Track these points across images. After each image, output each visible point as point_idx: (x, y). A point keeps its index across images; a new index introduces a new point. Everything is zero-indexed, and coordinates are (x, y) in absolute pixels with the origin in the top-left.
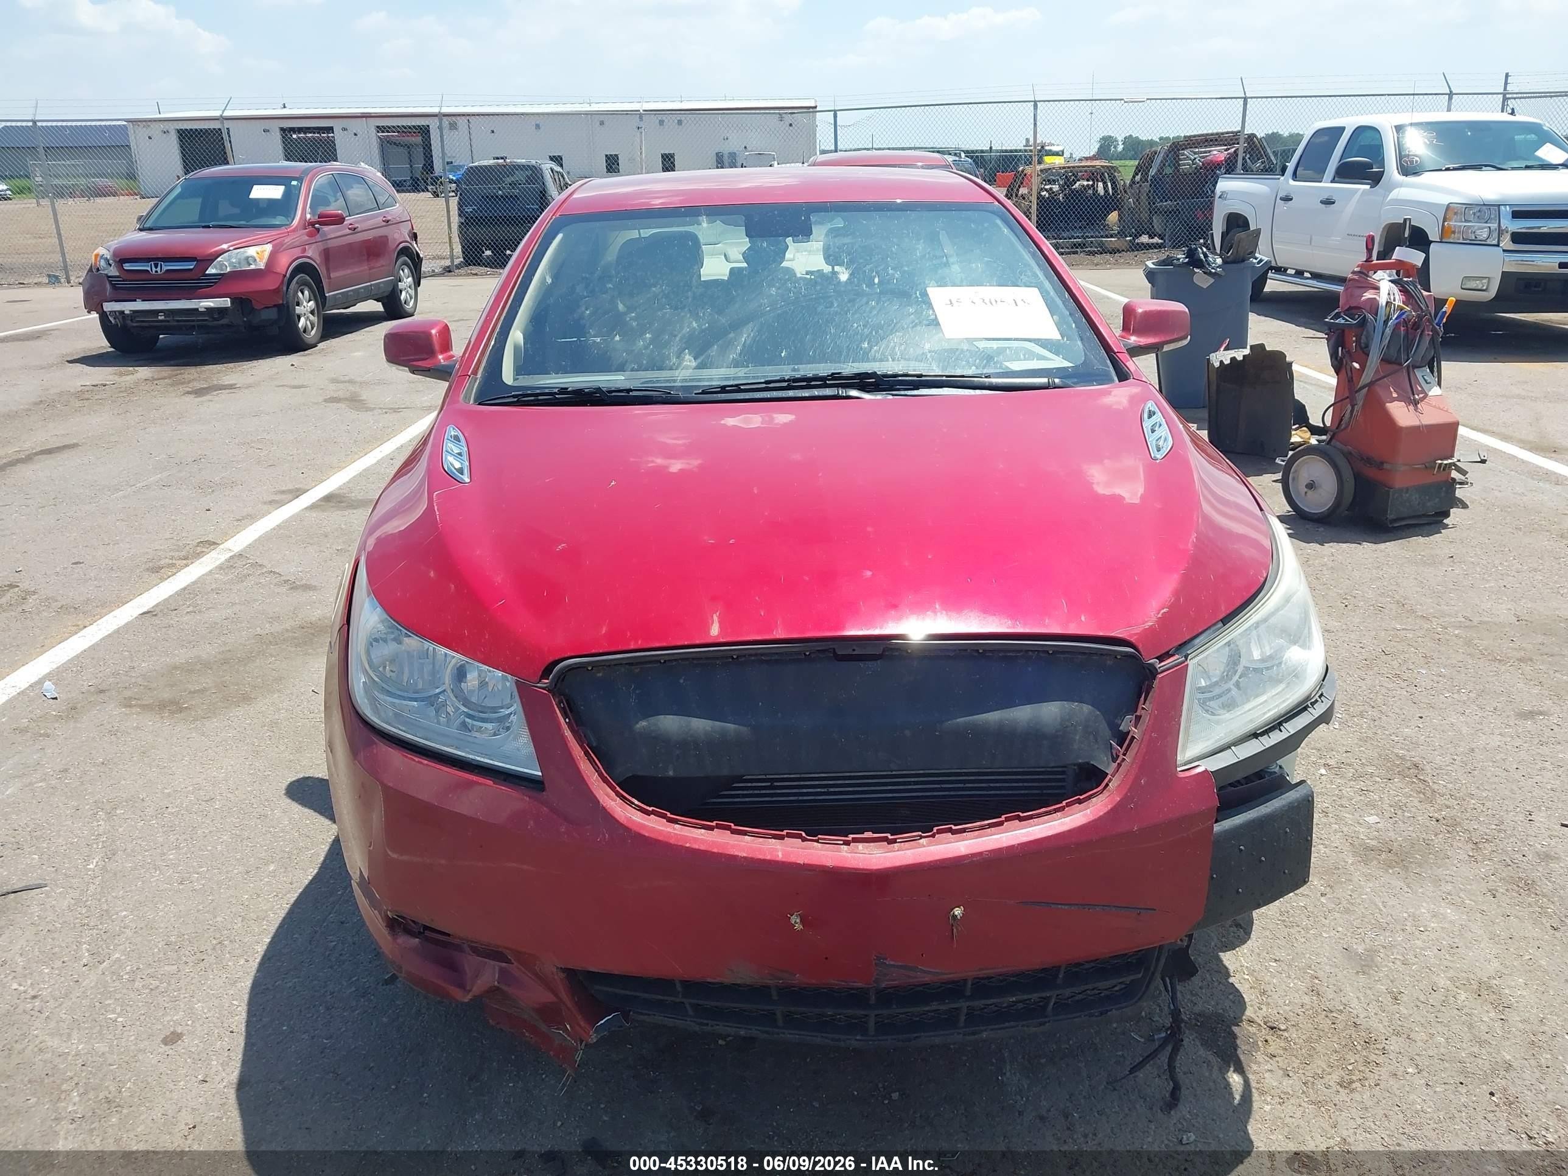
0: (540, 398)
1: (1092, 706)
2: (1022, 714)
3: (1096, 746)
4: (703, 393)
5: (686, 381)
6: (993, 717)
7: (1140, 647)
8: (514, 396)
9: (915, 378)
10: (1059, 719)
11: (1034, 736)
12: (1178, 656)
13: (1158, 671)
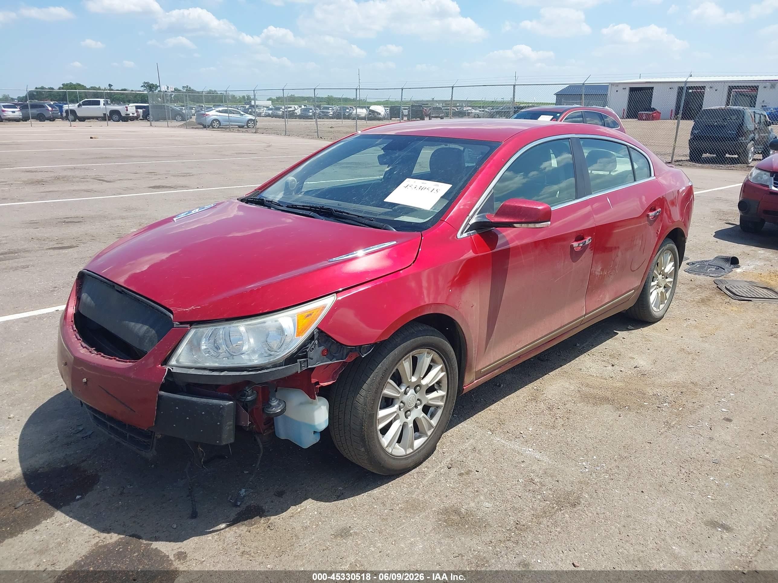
7: (175, 315)
12: (188, 326)
13: (175, 326)
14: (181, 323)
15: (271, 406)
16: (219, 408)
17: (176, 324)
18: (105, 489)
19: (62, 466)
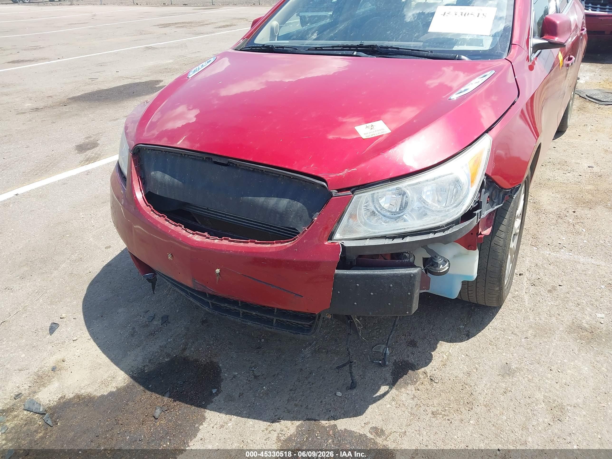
0: (257, 48)
1: (303, 204)
2: (272, 201)
3: (300, 222)
4: (309, 50)
5: (307, 44)
6: (261, 200)
7: (329, 183)
8: (249, 47)
9: (396, 50)
10: (285, 206)
11: (274, 212)
12: (349, 192)
13: (334, 196)
14: (339, 190)
15: (437, 263)
16: (410, 277)
17: (334, 192)
18: (235, 377)
19: (166, 360)
